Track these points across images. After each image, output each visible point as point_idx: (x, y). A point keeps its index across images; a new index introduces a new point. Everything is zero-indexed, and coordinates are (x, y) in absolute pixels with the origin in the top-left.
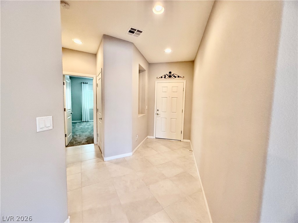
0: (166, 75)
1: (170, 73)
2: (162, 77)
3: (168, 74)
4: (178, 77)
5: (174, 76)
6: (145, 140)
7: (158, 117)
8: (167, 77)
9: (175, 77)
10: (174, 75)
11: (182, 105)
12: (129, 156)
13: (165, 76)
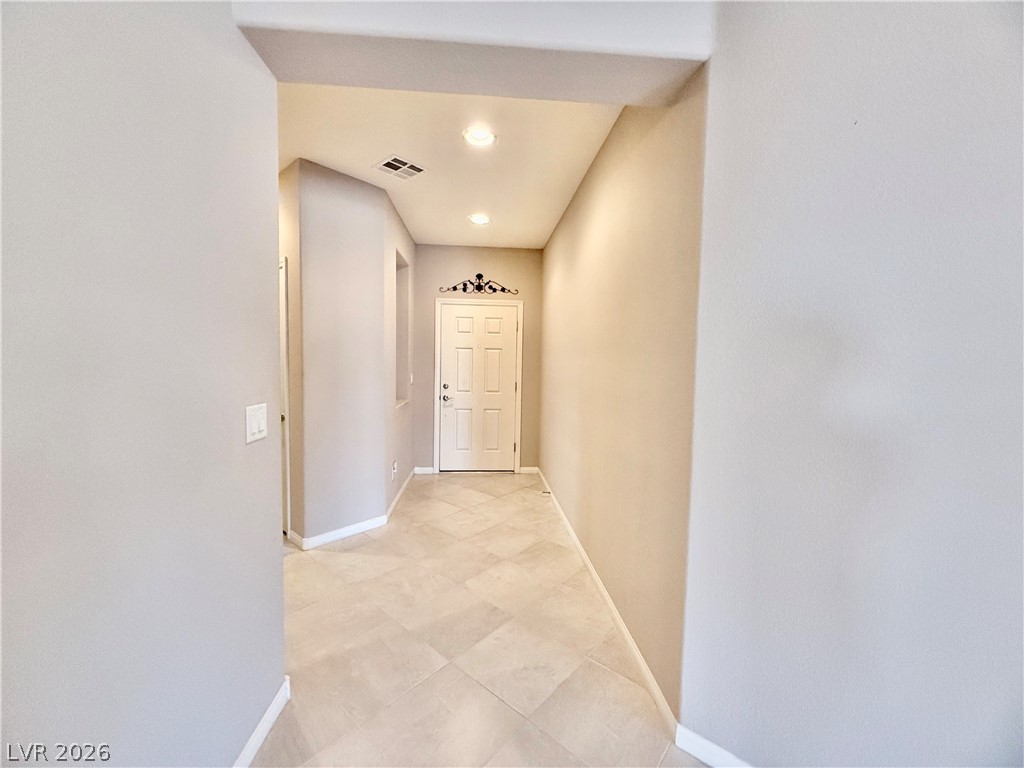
0: (468, 283)
1: (479, 277)
2: (455, 288)
3: (474, 279)
4: (503, 290)
5: (490, 287)
6: (411, 480)
7: (445, 406)
8: (470, 287)
9: (495, 290)
10: (490, 284)
11: (514, 372)
12: (380, 528)
13: (465, 285)
